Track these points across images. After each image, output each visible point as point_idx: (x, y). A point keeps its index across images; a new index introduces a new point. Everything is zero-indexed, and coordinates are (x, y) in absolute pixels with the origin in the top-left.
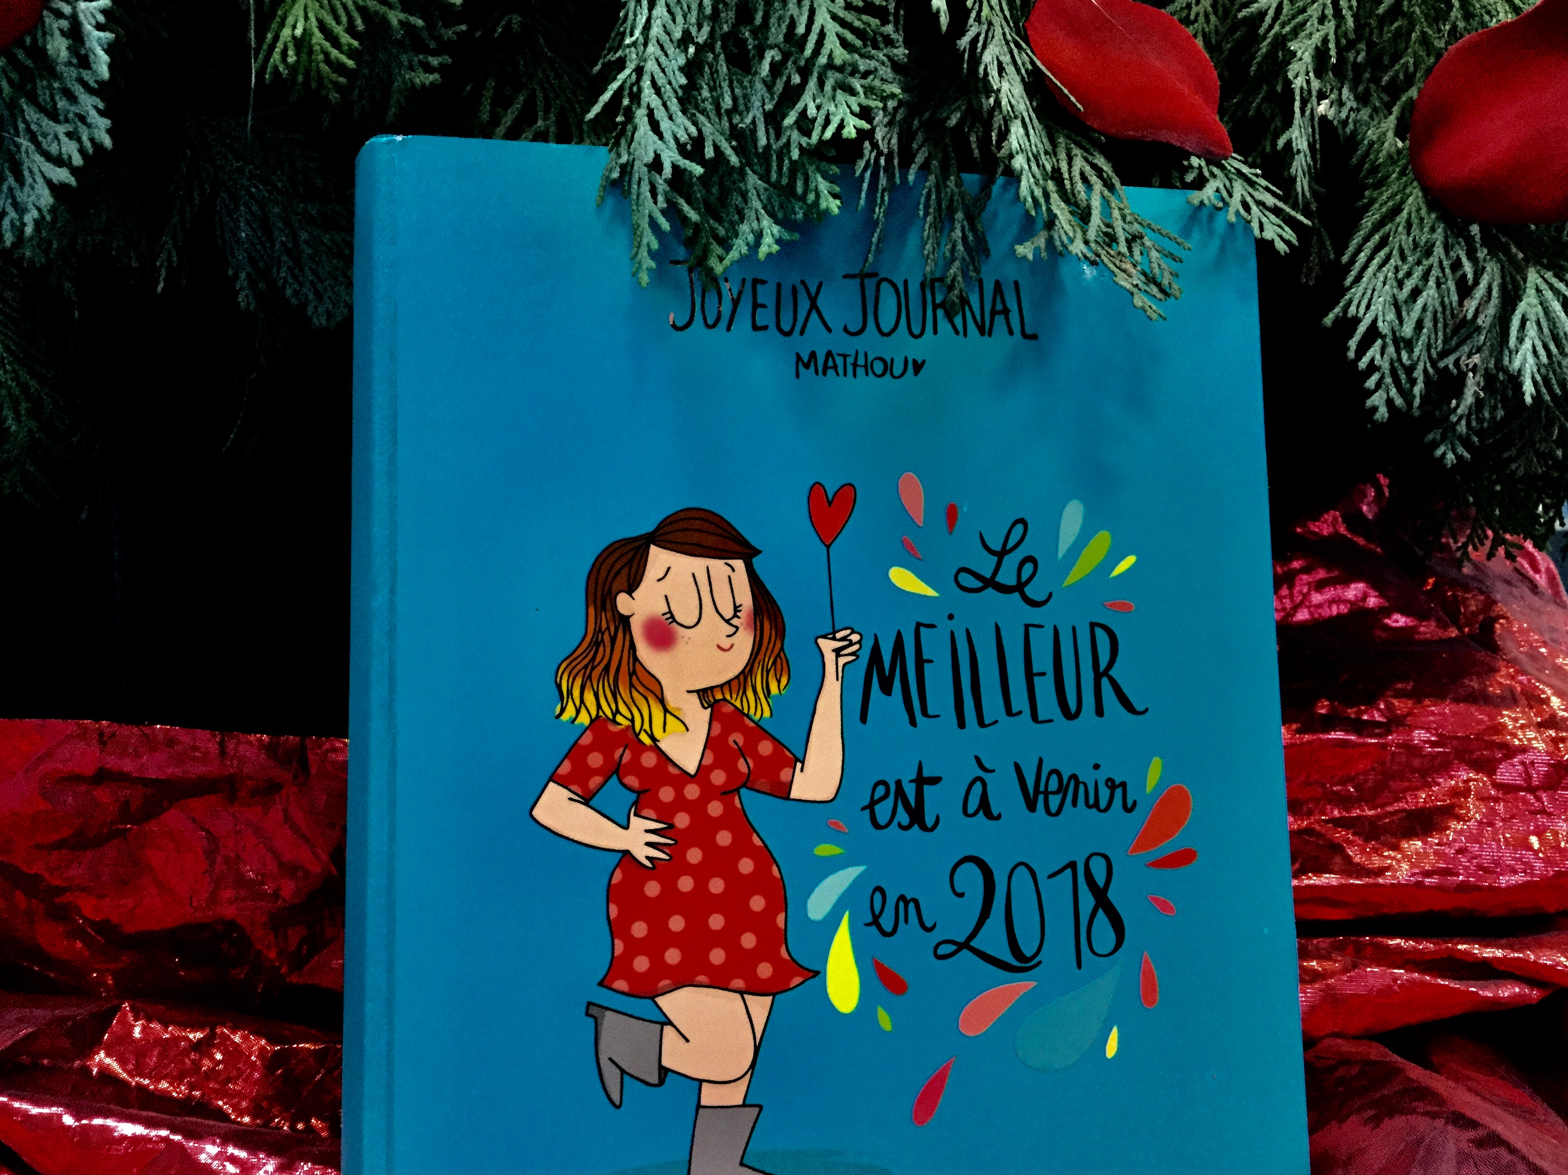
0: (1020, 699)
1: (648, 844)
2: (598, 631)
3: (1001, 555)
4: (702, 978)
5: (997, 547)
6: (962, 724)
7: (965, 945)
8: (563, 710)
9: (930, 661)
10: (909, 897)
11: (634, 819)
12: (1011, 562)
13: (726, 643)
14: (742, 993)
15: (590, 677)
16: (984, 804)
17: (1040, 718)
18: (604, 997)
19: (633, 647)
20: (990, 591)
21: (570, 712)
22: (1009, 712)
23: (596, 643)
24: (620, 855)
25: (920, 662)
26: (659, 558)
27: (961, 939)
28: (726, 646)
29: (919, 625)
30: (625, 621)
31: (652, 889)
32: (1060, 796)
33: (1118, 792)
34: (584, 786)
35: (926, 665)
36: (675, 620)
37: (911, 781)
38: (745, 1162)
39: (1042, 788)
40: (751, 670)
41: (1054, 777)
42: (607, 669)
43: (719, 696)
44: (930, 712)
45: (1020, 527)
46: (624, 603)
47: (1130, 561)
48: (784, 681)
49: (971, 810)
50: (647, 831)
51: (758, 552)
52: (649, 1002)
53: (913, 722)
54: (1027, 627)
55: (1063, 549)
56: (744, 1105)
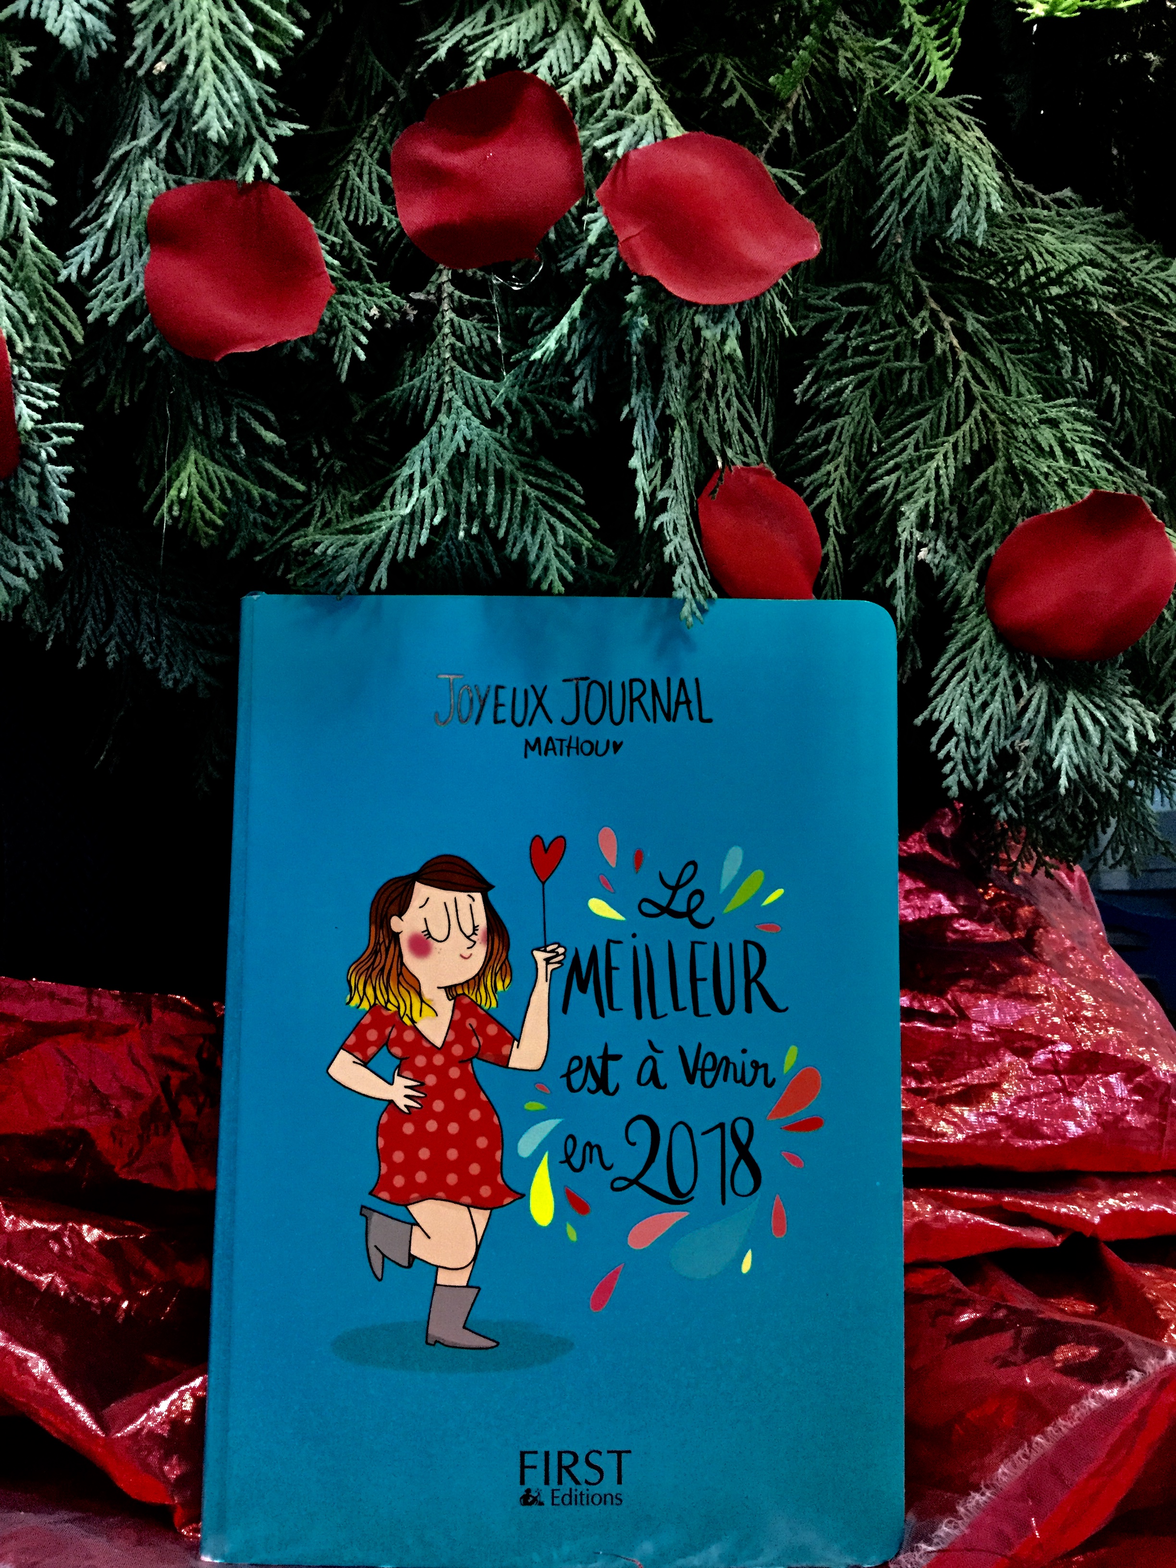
0: (685, 998)
1: (407, 1096)
2: (377, 943)
3: (675, 889)
4: (441, 1194)
5: (672, 882)
6: (639, 1016)
7: (635, 1182)
8: (351, 999)
9: (617, 969)
10: (593, 1144)
11: (397, 1078)
12: (682, 895)
13: (467, 953)
14: (468, 1206)
15: (370, 976)
16: (654, 1077)
17: (701, 1013)
18: (372, 1202)
19: (401, 956)
20: (666, 916)
21: (356, 1001)
22: (676, 1007)
23: (375, 952)
24: (385, 1104)
25: (609, 969)
26: (421, 891)
27: (632, 1176)
28: (467, 955)
29: (609, 941)
30: (396, 936)
31: (408, 1128)
32: (714, 1073)
33: (761, 1072)
34: (364, 1053)
35: (614, 971)
36: (430, 936)
37: (599, 1057)
38: (467, 1326)
39: (700, 1066)
40: (483, 974)
41: (710, 1058)
42: (382, 970)
43: (460, 991)
44: (615, 1007)
45: (691, 868)
46: (396, 924)
47: (778, 893)
48: (507, 981)
49: (643, 1081)
50: (406, 1087)
51: (493, 887)
52: (403, 1208)
53: (602, 1014)
54: (693, 943)
55: (724, 884)
56: (468, 1286)
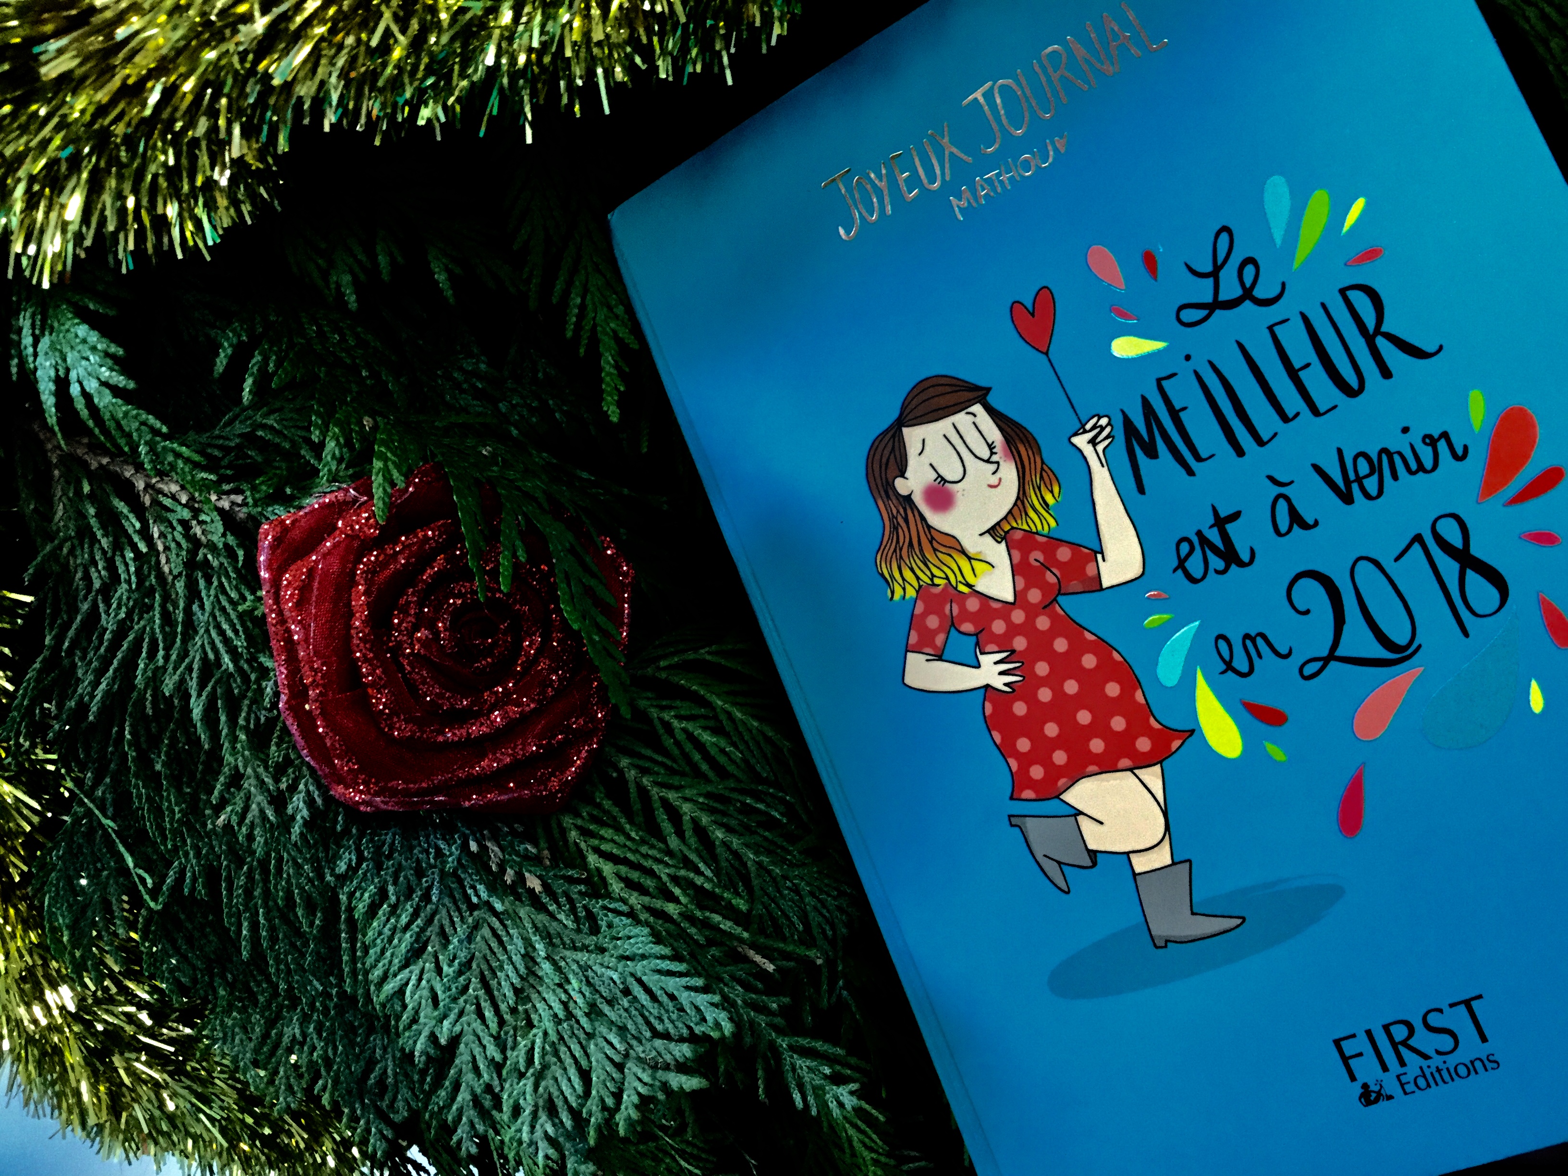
0: (1292, 401)
1: (1001, 673)
2: (892, 518)
3: (1214, 275)
4: (1092, 768)
5: (1208, 268)
6: (1240, 452)
7: (1331, 657)
8: (893, 593)
9: (1184, 409)
10: (1253, 634)
11: (982, 658)
12: (1228, 275)
13: (994, 480)
14: (1131, 770)
15: (901, 557)
16: (1296, 519)
17: (1322, 410)
19: (923, 518)
20: (1218, 313)
21: (898, 592)
22: (1285, 419)
23: (895, 528)
24: (983, 691)
25: (1175, 414)
27: (1325, 653)
28: (996, 483)
29: (1159, 381)
30: (908, 499)
31: (1020, 709)
32: (1375, 478)
33: (1442, 445)
34: (933, 645)
35: (1182, 414)
36: (946, 481)
37: (1211, 527)
38: (1195, 911)
39: (1352, 476)
40: (1024, 493)
41: (1361, 461)
42: (911, 544)
43: (1007, 527)
44: (1204, 455)
45: (1224, 237)
46: (902, 486)
47: (1359, 205)
49: (1283, 528)
50: (996, 663)
51: (988, 390)
52: (1056, 801)
53: (1191, 472)
54: (1271, 328)
55: (1278, 235)
56: (1174, 863)
